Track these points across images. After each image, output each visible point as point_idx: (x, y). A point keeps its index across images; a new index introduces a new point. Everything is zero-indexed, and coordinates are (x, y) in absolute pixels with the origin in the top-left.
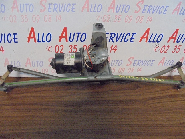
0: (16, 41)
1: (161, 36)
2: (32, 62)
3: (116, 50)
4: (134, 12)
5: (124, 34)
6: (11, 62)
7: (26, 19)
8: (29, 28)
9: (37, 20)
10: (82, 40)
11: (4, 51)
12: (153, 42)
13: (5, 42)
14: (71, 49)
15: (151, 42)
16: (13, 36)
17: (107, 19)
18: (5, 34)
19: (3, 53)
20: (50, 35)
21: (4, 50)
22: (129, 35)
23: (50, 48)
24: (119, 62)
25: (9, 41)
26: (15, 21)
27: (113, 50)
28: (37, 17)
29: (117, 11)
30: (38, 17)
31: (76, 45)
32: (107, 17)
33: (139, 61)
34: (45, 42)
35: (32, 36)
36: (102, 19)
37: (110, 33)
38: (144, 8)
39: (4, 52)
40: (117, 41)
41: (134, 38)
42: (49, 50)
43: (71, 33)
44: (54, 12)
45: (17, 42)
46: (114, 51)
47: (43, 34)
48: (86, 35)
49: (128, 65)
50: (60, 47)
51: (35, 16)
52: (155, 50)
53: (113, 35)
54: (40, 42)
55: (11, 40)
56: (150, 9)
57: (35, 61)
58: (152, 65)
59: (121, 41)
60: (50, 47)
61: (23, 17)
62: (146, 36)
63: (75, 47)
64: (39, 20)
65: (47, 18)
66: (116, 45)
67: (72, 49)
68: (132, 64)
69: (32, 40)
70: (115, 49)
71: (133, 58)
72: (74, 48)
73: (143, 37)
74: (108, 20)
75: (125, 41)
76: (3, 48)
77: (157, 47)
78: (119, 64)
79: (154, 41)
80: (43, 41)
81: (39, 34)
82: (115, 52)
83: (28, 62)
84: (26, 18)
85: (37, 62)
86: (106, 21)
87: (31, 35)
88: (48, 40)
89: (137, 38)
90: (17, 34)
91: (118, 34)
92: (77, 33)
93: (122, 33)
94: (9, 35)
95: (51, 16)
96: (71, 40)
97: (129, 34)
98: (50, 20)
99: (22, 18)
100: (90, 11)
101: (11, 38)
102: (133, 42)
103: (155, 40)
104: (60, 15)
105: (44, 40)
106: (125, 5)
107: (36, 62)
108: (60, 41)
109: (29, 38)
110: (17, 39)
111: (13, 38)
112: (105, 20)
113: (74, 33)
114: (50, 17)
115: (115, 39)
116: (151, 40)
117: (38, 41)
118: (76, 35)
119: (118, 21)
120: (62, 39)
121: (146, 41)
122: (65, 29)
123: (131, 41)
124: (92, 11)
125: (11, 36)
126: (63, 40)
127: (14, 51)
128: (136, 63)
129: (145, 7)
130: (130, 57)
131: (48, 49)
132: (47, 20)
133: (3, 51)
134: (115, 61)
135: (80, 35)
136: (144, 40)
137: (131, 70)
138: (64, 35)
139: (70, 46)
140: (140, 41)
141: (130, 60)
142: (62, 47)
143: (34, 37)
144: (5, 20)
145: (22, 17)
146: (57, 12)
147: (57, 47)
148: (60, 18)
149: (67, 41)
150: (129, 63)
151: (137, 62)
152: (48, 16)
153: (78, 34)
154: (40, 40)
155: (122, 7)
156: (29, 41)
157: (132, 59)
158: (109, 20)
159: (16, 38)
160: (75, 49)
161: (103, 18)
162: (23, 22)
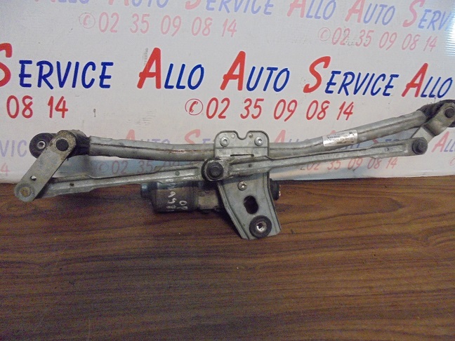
0: (106, 82)
1: (449, 81)
3: (350, 113)
4: (402, 22)
7: (145, 24)
8: (147, 50)
9: (173, 29)
10: (278, 87)
11: (67, 110)
14: (247, 108)
15: (425, 96)
16: (99, 68)
17: (342, 37)
18: (77, 64)
19: (63, 117)
20: (199, 69)
23: (195, 105)
25: (87, 83)
26: (114, 29)
27: (345, 113)
28: (175, 19)
29: (367, 19)
30: (178, 20)
31: (262, 100)
32: (343, 32)
34: (183, 87)
35: (153, 69)
36: (332, 37)
37: (342, 73)
38: (424, 16)
40: (356, 92)
41: (392, 87)
42: (191, 109)
43: (254, 68)
44: (220, 10)
45: (108, 86)
46: (346, 115)
47: (184, 66)
48: (288, 73)
50: (222, 102)
51: (170, 19)
53: (350, 77)
54: (172, 87)
56: (435, 19)
60: (195, 103)
61: (138, 19)
62: (417, 82)
63: (259, 103)
64: (177, 30)
65: (200, 26)
66: (352, 103)
69: (150, 82)
70: (348, 111)
72: (256, 107)
73: (411, 85)
74: (344, 39)
75: (373, 94)
76: (64, 102)
79: (433, 93)
80: (178, 87)
81: (172, 65)
84: (145, 21)
86: (339, 43)
87: (149, 69)
88: (194, 83)
90: (111, 64)
91: (360, 74)
93: (368, 74)
94: (91, 67)
95: (211, 20)
98: (206, 32)
99: (134, 23)
100: (308, 16)
102: (388, 95)
104: (235, 20)
105: (184, 82)
106: (386, 6)
108: (223, 87)
109: (144, 75)
110: (109, 77)
112: (337, 41)
113: (262, 69)
114: (208, 22)
115: (351, 88)
118: (266, 73)
119: (365, 45)
121: (416, 95)
122: (241, 58)
124: (311, 17)
126: (233, 83)
129: (425, 14)
131: (188, 109)
132: (200, 29)
136: (413, 90)
138: (237, 72)
142: (226, 102)
143: (158, 74)
144: (85, 24)
145: (136, 18)
146: (228, 12)
147: (214, 102)
148: (232, 28)
149: (240, 88)
152: (203, 21)
155: (379, 9)
158: (346, 40)
161: (333, 34)
162: (135, 32)
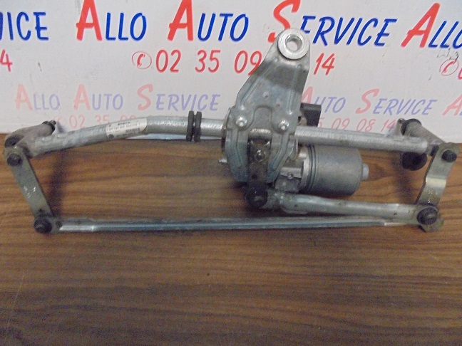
2: (92, 98)
5: (360, 20)
6: (35, 96)
12: (443, 45)
13: (12, 38)
21: (10, 61)
22: (375, 25)
24: (337, 102)
33: (391, 101)
39: (11, 66)
49: (358, 111)
52: (445, 70)
55: (29, 33)
57: (100, 95)
58: (427, 114)
59: (349, 43)
67: (205, 61)
68: (372, 108)
71: (376, 91)
77: (451, 63)
78: (334, 108)
82: (327, 73)
83: (82, 98)
85: (106, 97)
89: (397, 32)
92: (221, 15)
96: (204, 35)
97: (376, 21)
101: (28, 25)
103: (450, 42)
107: (102, 95)
111: (35, 25)
116: (438, 42)
117: (108, 37)
120: (179, 31)
123: (377, 43)
125: (27, 19)
127: (39, 64)
128: (381, 107)
130: (369, 89)
133: (9, 64)
134: (325, 98)
135: (231, 21)
137: (367, 125)
139: (199, 53)
140: (404, 44)
141: (367, 97)
150: (364, 105)
151: (385, 105)
153: (223, 18)
154: (114, 32)
156: (80, 37)
157: (373, 93)
159: (41, 25)
160: (215, 62)
